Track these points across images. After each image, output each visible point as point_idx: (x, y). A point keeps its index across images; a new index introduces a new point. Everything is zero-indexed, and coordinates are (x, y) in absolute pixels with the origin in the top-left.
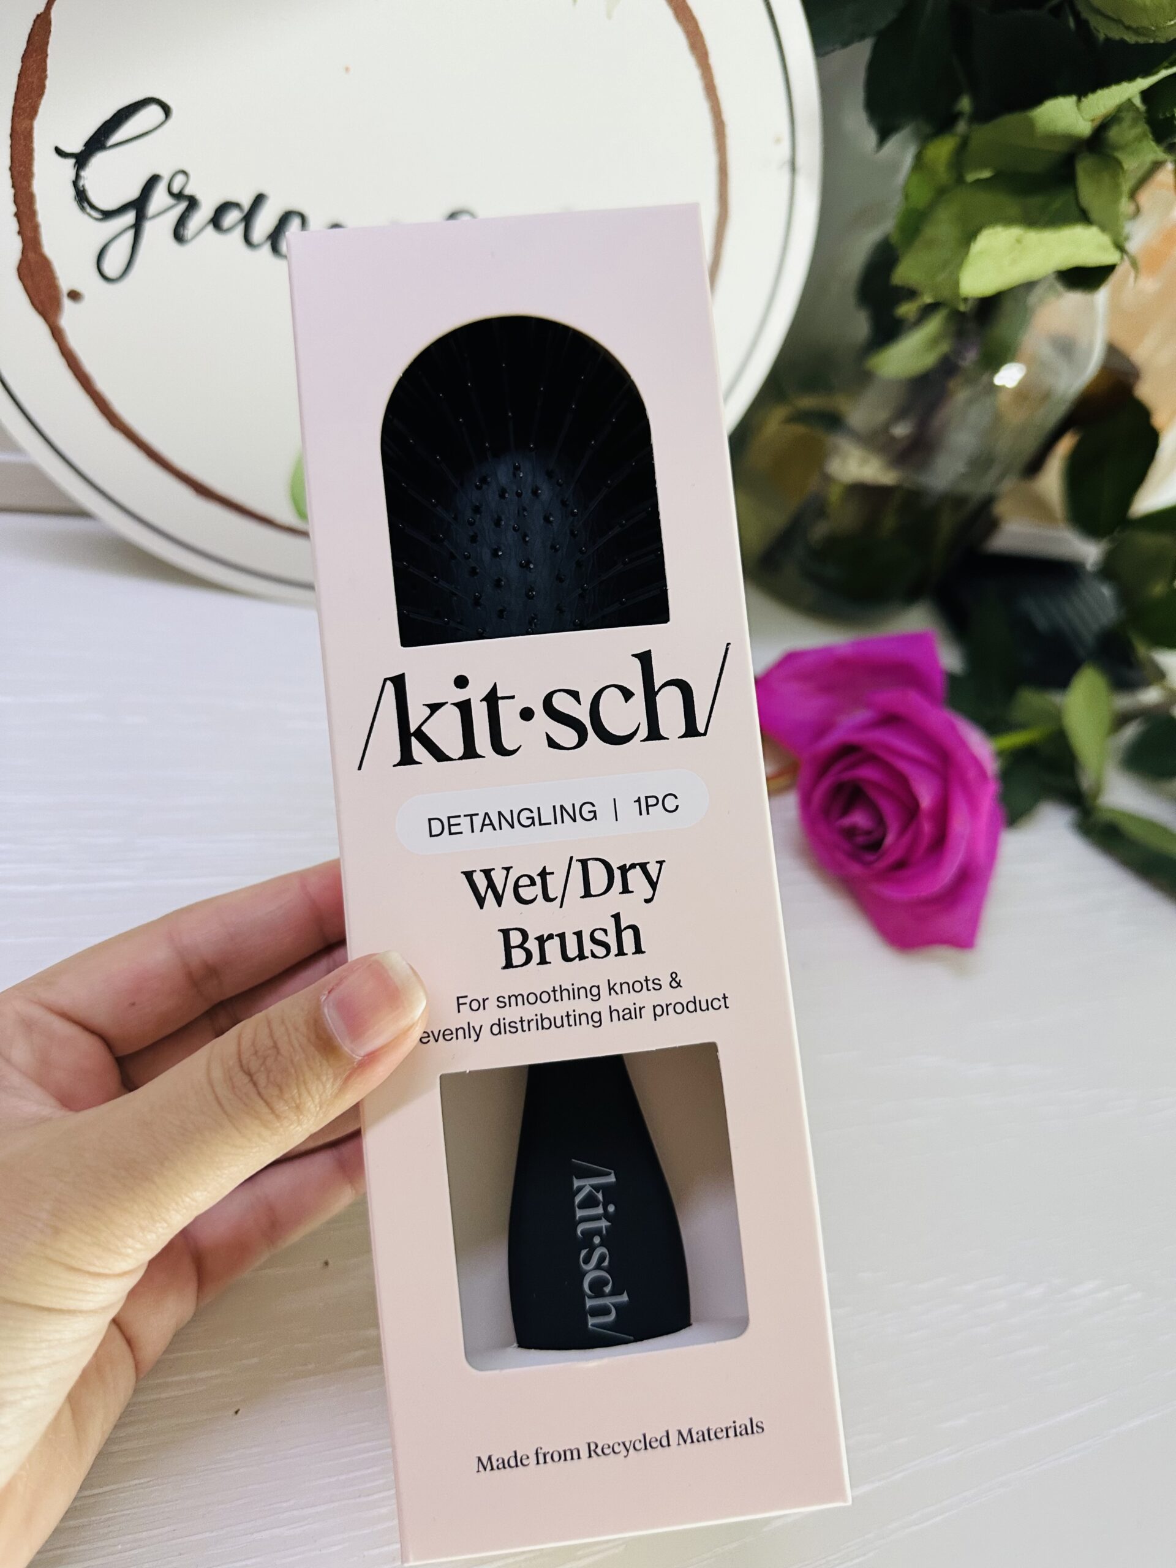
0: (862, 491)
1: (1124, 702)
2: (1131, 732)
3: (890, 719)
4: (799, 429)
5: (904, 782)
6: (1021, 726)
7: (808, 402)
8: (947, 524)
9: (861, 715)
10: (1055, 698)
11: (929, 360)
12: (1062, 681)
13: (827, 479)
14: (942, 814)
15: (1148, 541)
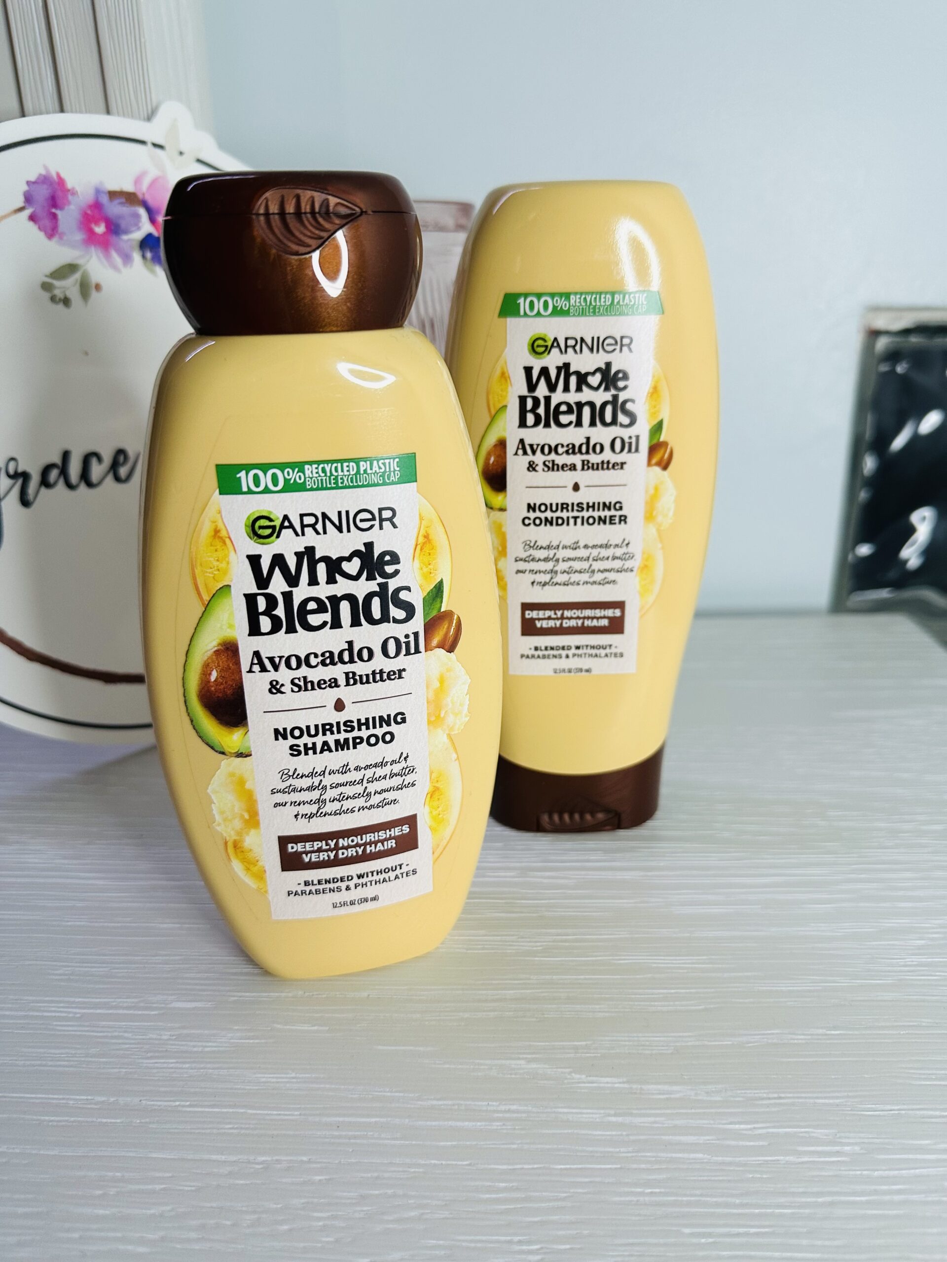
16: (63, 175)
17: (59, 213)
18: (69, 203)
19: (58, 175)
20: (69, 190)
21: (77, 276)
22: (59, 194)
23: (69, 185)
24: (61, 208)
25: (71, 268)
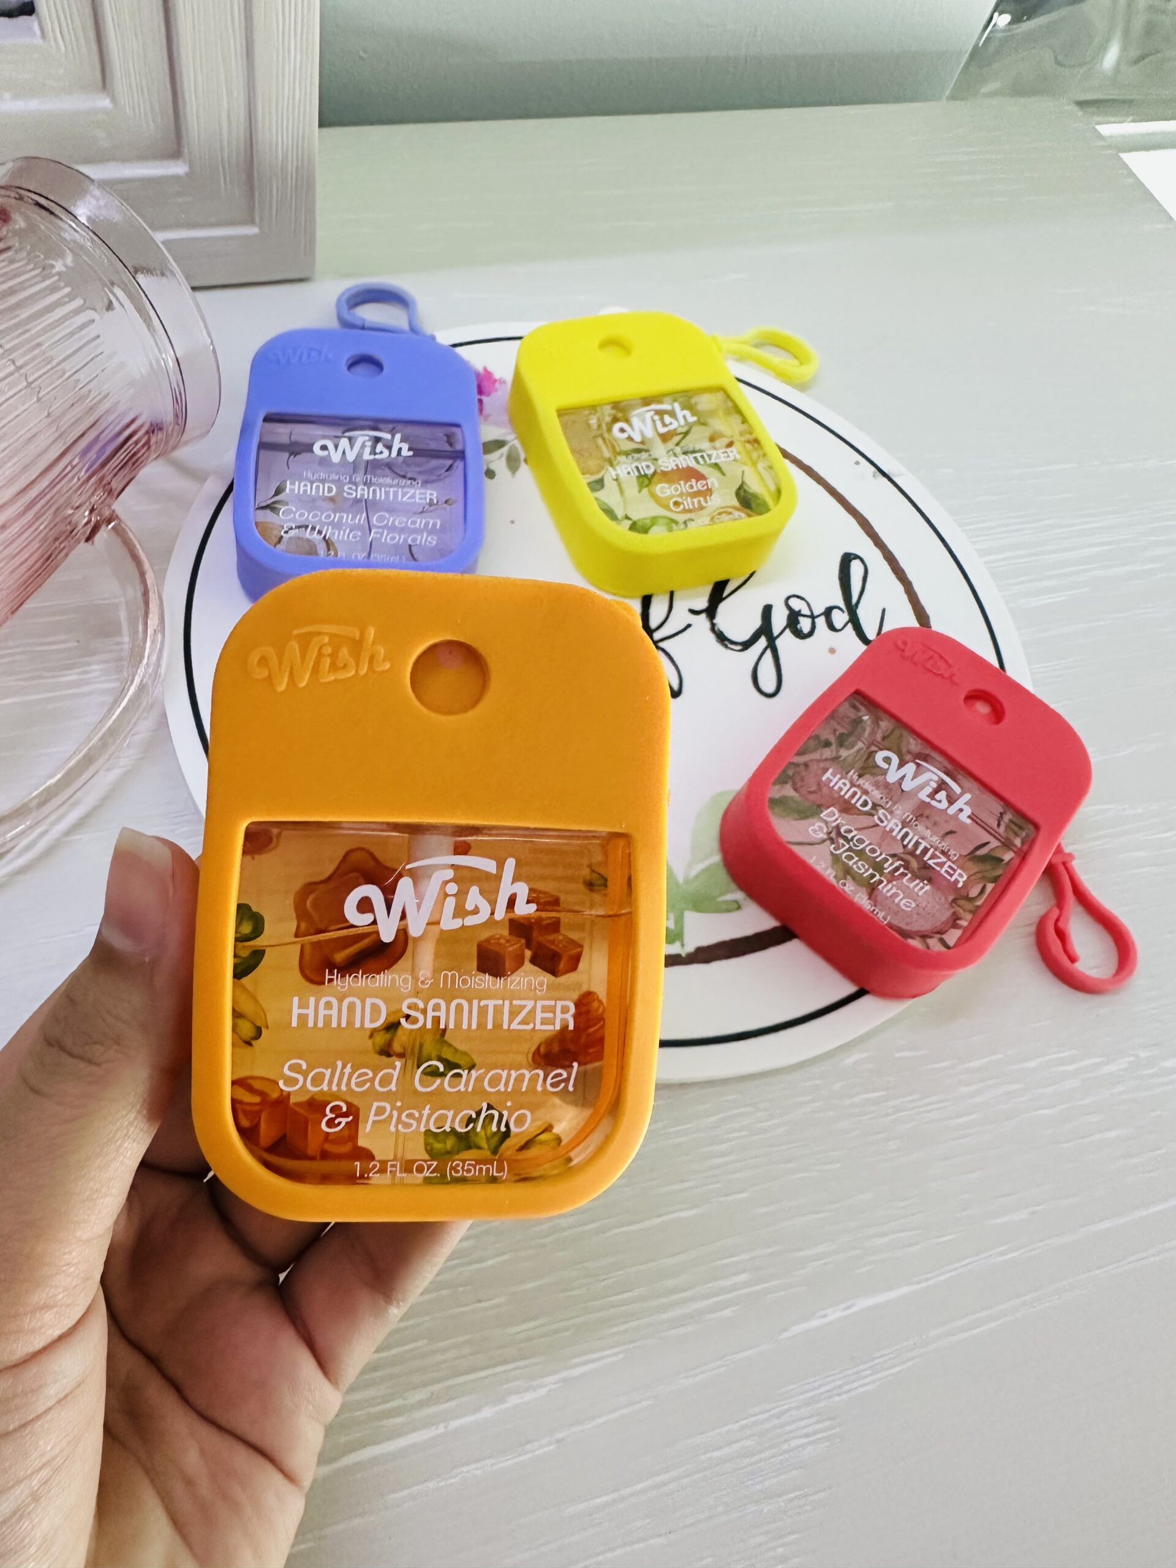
16: (490, 369)
17: (485, 399)
18: (496, 390)
19: (485, 369)
20: (495, 381)
21: (505, 450)
22: (485, 384)
23: (497, 375)
24: (488, 395)
25: (499, 444)
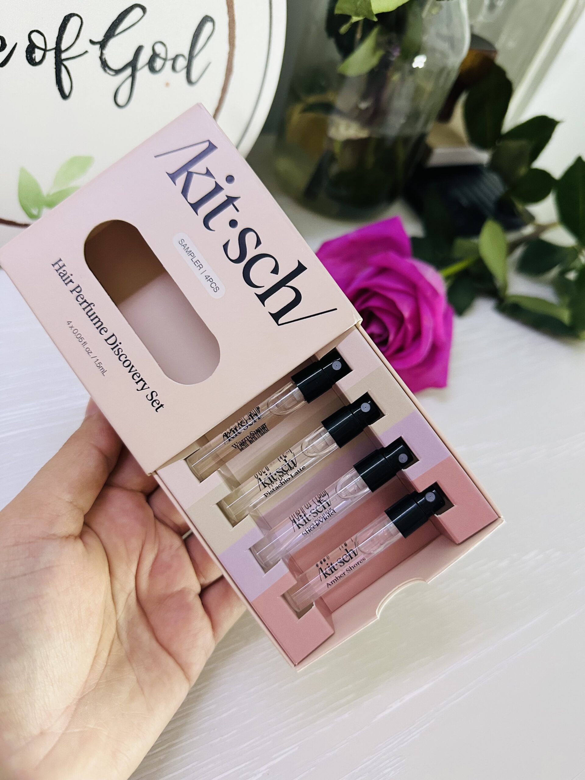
0: (349, 143)
1: (513, 236)
2: (519, 252)
3: (383, 271)
4: (311, 115)
5: (393, 304)
6: (459, 260)
7: (312, 99)
8: (402, 154)
9: (368, 271)
10: (475, 241)
11: (374, 61)
12: (476, 231)
13: (331, 140)
14: (417, 317)
15: (514, 145)
